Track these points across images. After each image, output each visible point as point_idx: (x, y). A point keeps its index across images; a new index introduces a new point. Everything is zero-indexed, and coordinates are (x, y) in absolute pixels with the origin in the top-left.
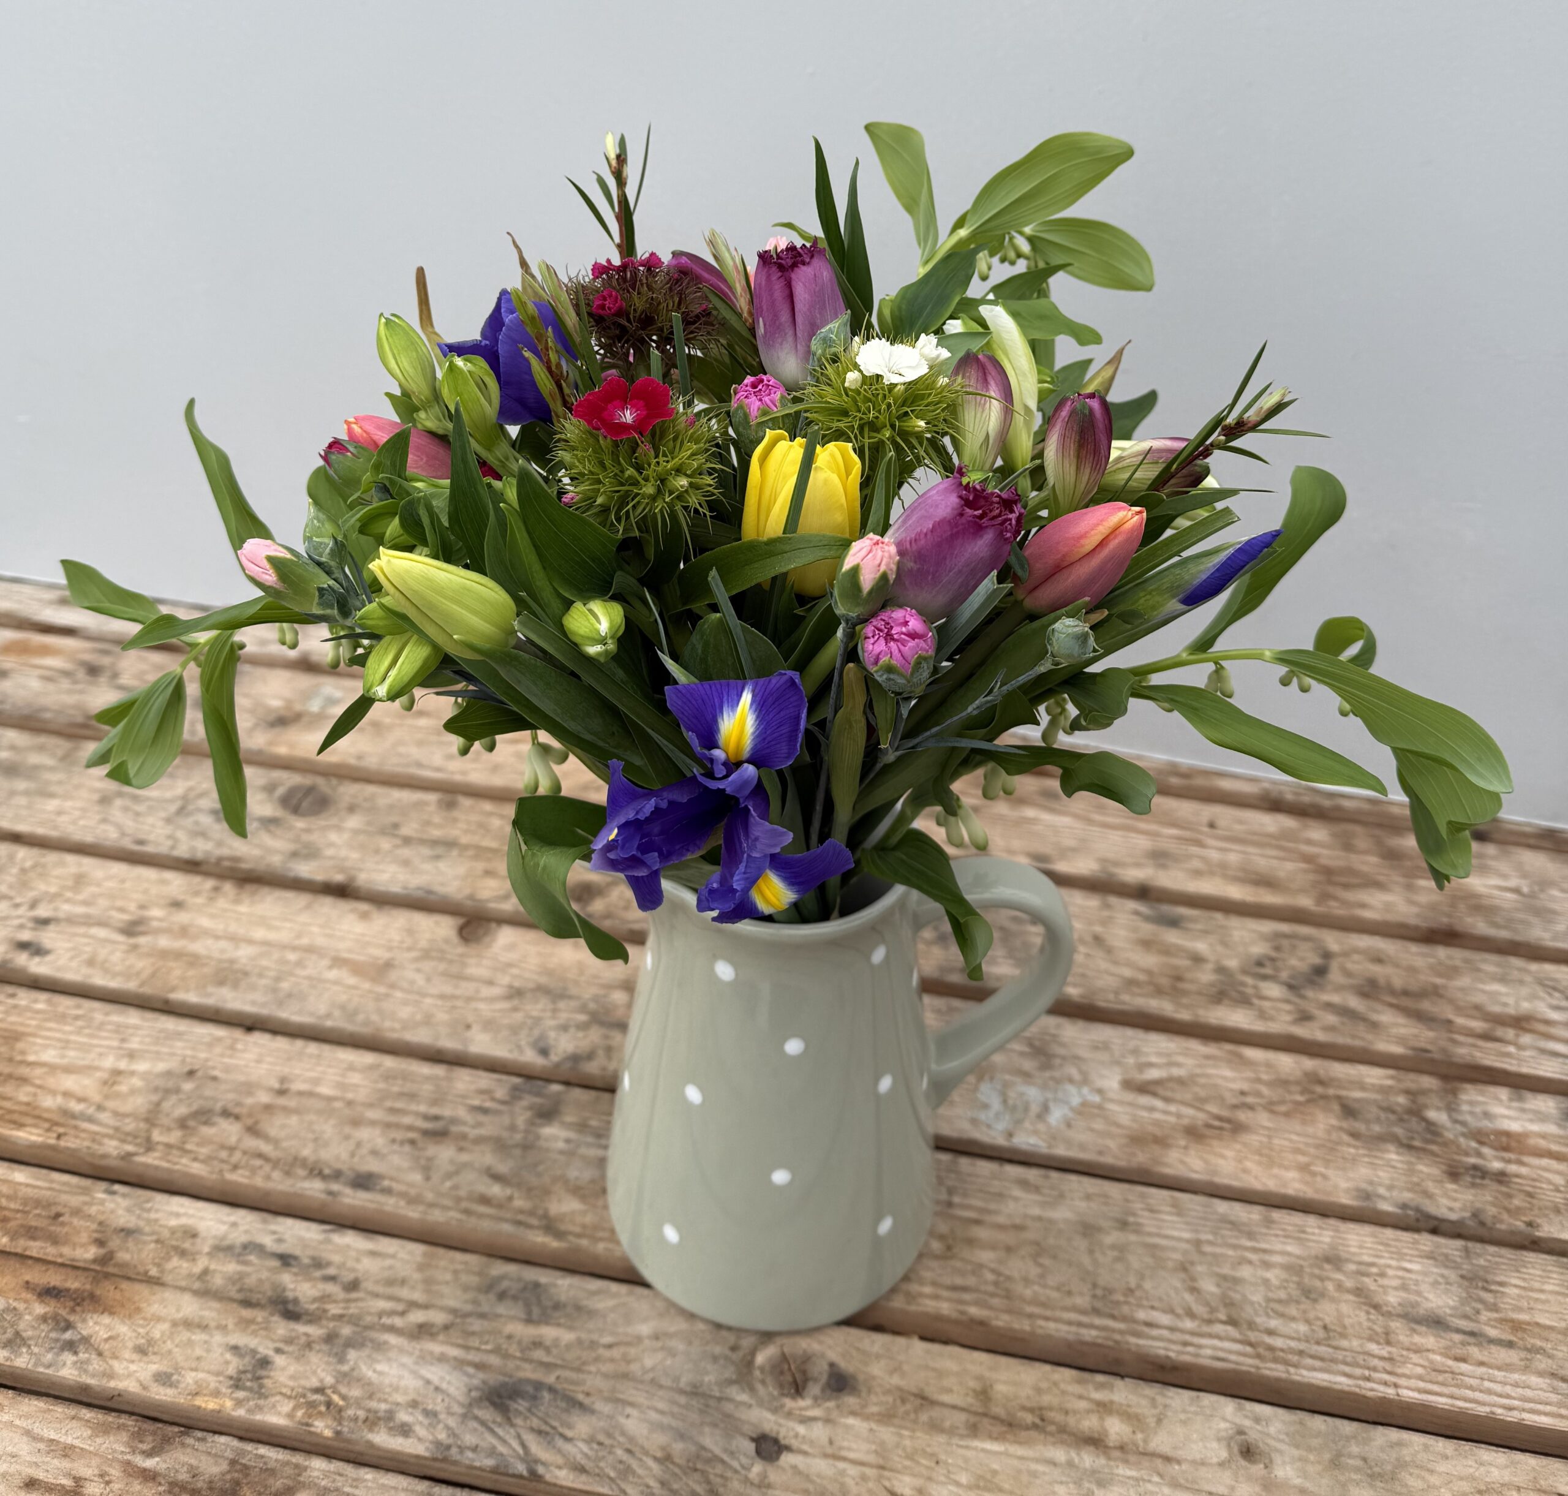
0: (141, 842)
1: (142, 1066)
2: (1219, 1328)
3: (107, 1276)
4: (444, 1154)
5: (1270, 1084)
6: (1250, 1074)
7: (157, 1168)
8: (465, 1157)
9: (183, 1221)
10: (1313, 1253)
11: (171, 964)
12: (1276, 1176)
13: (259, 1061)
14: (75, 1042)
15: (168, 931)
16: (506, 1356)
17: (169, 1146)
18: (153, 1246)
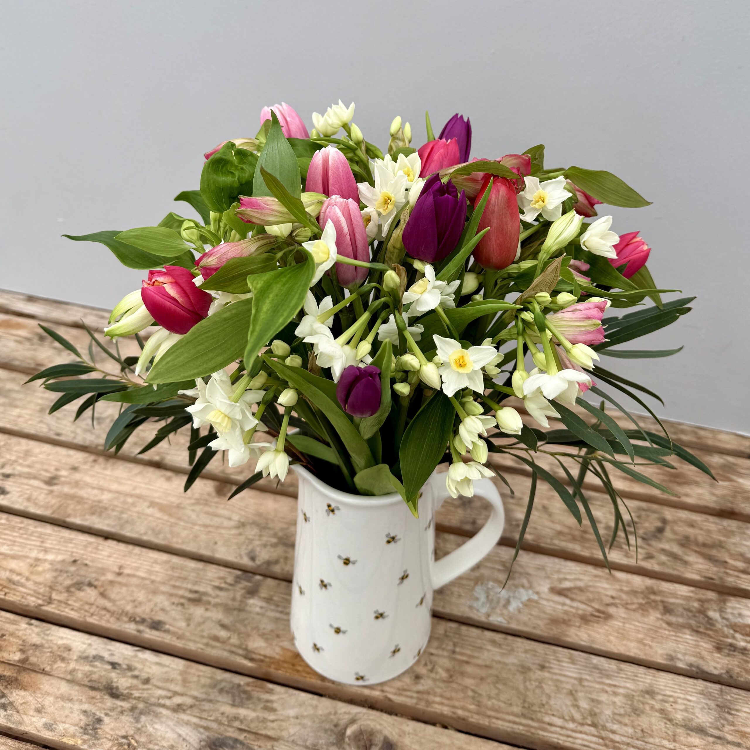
0: (58, 434)
1: (50, 557)
2: (587, 729)
3: (25, 669)
4: (198, 612)
5: (627, 593)
6: (617, 587)
7: (53, 613)
8: (208, 614)
9: (65, 641)
10: (641, 688)
11: (69, 502)
12: (625, 645)
13: (109, 556)
14: (19, 542)
15: (69, 483)
16: (220, 723)
17: (60, 601)
18: (48, 654)
